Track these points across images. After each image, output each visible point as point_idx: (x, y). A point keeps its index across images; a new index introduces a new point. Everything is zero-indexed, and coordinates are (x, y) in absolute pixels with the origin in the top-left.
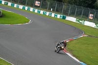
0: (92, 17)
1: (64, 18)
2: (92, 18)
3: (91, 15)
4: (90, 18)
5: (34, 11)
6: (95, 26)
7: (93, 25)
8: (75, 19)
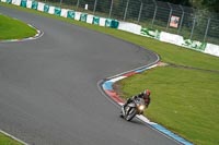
0: (176, 22)
1: (114, 25)
2: (176, 26)
3: (173, 18)
4: (172, 25)
5: (46, 9)
6: (183, 42)
7: (177, 40)
8: (140, 27)
